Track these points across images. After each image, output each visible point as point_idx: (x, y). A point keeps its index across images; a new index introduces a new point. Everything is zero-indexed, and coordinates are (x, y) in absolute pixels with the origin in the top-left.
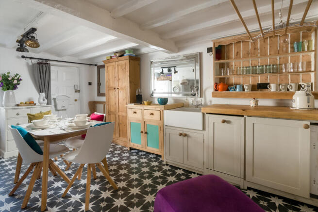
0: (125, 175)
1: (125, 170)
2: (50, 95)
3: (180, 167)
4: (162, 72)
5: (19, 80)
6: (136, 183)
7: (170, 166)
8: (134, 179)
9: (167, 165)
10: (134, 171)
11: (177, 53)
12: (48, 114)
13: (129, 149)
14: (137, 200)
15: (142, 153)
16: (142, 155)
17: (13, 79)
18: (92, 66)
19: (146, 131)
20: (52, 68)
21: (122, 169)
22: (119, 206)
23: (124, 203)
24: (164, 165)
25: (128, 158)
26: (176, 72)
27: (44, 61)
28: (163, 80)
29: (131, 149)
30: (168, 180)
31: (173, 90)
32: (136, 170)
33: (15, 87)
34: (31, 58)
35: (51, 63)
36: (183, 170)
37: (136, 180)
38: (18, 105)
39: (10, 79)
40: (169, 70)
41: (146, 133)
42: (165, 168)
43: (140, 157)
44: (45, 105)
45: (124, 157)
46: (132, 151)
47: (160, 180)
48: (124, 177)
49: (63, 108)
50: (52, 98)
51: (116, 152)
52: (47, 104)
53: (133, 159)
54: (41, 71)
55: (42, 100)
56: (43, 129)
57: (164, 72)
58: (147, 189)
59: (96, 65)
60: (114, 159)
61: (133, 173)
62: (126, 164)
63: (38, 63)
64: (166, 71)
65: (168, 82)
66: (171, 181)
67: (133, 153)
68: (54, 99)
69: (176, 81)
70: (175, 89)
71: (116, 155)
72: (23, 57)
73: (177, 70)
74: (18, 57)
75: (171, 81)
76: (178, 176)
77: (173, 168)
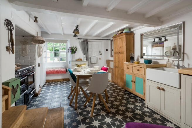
0: (117, 105)
1: (118, 102)
2: (88, 56)
3: (158, 113)
4: (154, 41)
5: (76, 49)
6: (122, 113)
7: (150, 109)
8: (122, 110)
9: (148, 108)
10: (123, 105)
11: (161, 25)
12: (84, 65)
13: (124, 90)
14: (118, 123)
15: (133, 95)
16: (132, 96)
17: (74, 49)
18: (108, 40)
19: (135, 81)
20: (89, 43)
21: (116, 101)
22: (107, 122)
23: (110, 122)
24: (145, 107)
25: (122, 95)
26: (166, 40)
27: (86, 40)
28: (157, 47)
29: (126, 91)
30: (145, 119)
31: (165, 54)
32: (124, 105)
33: (75, 52)
34: (81, 39)
35: (89, 40)
36: (161, 116)
37: (123, 111)
38: (76, 60)
39: (73, 49)
40: (160, 39)
41: (135, 82)
42: (145, 109)
43: (130, 97)
44: (85, 61)
45: (120, 94)
46: (126, 92)
47: (138, 117)
48: (116, 107)
49: (94, 63)
50: (89, 58)
51: (116, 90)
52: (86, 60)
53: (125, 97)
54: (84, 45)
55: (84, 58)
56: (78, 72)
57: (156, 41)
58: (127, 119)
59: (110, 40)
60: (114, 94)
61: (122, 106)
62: (119, 99)
63: (84, 41)
64: (157, 40)
65: (160, 48)
66: (147, 121)
67: (126, 93)
68: (90, 58)
69: (168, 47)
70: (167, 53)
71: (116, 92)
72: (78, 39)
73: (167, 38)
74: (76, 39)
75: (163, 47)
76: (155, 120)
77: (152, 112)
